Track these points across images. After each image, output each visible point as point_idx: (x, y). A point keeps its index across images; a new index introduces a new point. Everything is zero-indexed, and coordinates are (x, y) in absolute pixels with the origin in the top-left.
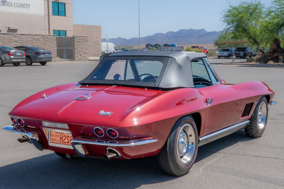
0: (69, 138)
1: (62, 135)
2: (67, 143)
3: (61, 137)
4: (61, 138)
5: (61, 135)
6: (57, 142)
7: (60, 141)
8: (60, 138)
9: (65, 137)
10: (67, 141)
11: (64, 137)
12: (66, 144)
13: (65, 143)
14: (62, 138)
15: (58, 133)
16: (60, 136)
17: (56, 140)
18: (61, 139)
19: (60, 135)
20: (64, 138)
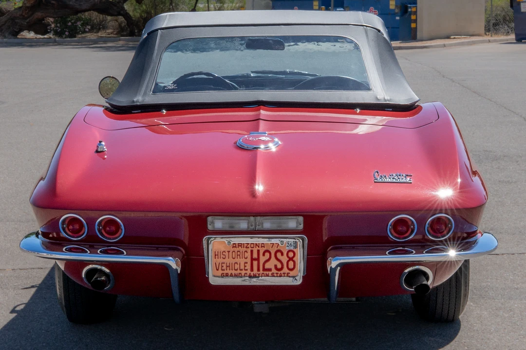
0: (282, 254)
1: (258, 251)
2: (274, 271)
3: (255, 256)
4: (252, 259)
5: (252, 251)
6: (239, 271)
7: (248, 267)
8: (249, 260)
9: (267, 255)
10: (276, 266)
11: (264, 255)
12: (270, 273)
13: (270, 270)
14: (258, 259)
15: (240, 245)
16: (248, 255)
17: (237, 266)
18: (255, 263)
19: (249, 250)
20: (263, 259)
